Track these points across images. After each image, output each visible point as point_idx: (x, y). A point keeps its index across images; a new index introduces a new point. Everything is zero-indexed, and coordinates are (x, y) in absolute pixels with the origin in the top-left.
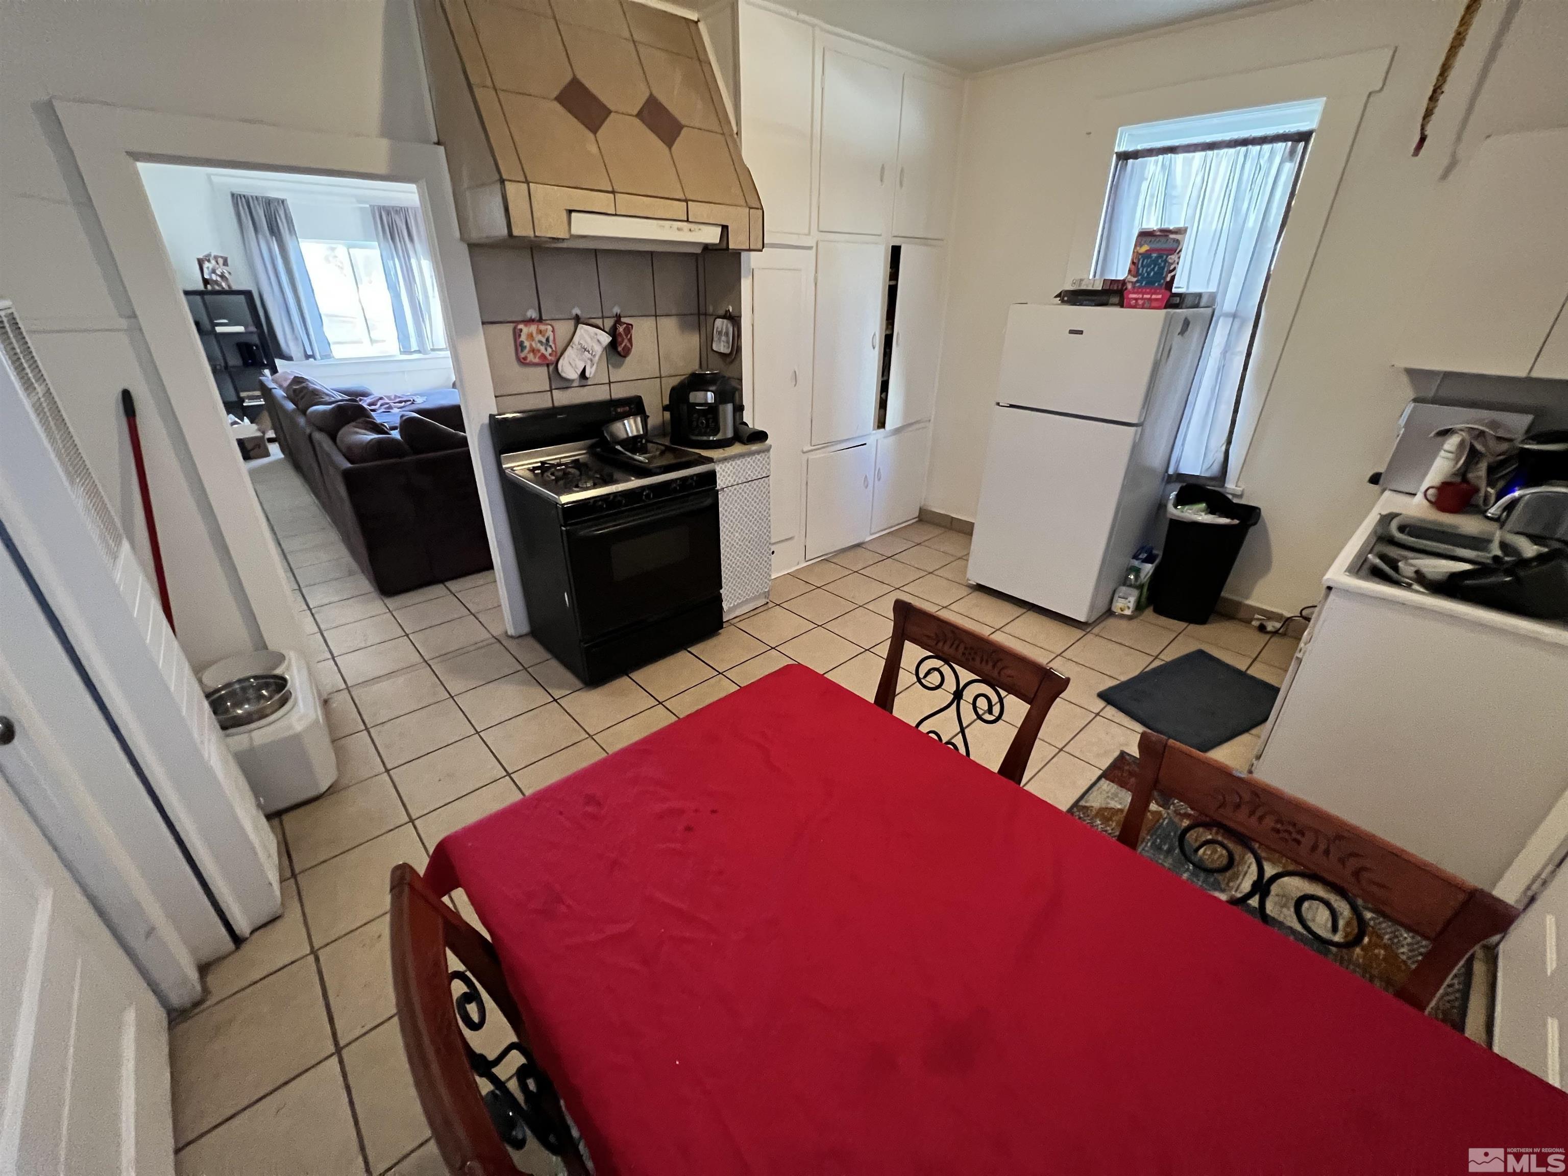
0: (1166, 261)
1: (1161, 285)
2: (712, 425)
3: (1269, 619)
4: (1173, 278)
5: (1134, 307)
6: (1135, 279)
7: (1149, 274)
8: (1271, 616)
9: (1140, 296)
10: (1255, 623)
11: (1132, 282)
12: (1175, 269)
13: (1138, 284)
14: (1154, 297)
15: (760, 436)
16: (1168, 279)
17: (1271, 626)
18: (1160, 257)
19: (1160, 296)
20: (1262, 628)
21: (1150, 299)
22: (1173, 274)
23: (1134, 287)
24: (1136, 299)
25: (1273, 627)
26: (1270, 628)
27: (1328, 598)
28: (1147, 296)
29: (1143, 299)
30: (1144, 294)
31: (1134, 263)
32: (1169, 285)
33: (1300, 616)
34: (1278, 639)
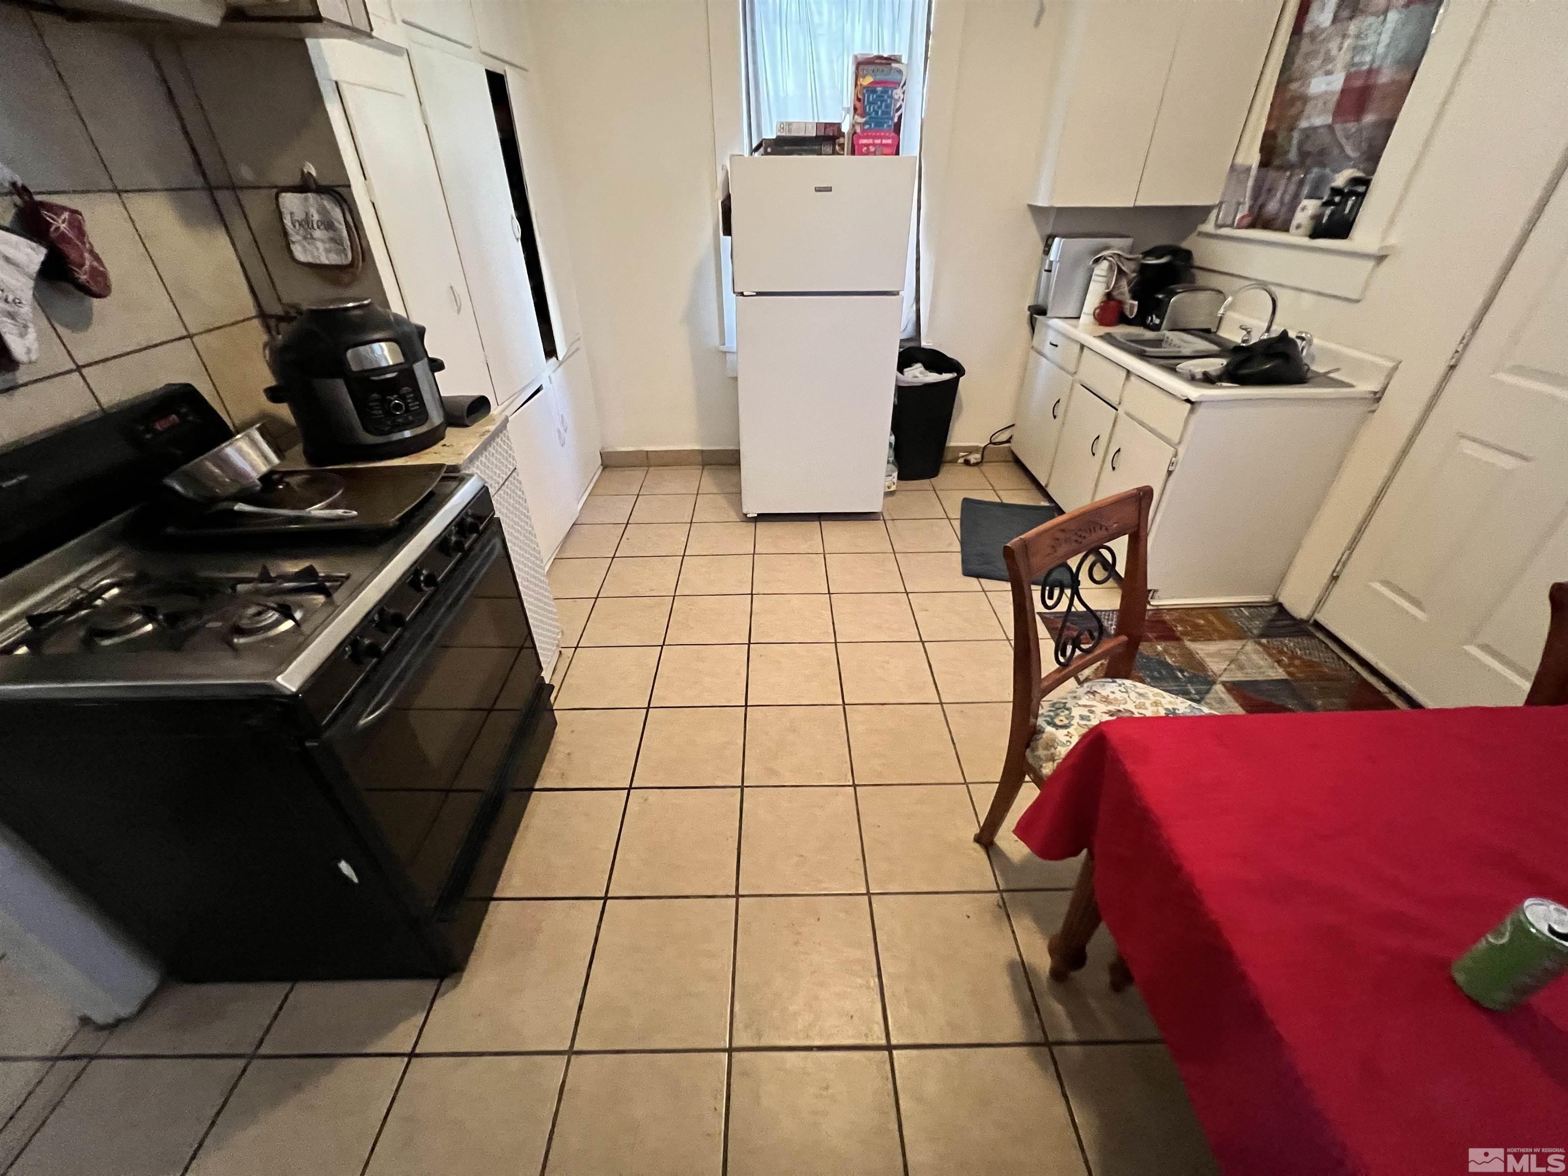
0: (891, 97)
1: (889, 126)
2: (414, 406)
3: (970, 453)
4: (900, 117)
5: (868, 153)
6: (862, 120)
7: (877, 113)
8: (971, 450)
9: (871, 141)
10: (961, 461)
11: (859, 124)
12: (900, 107)
13: (867, 127)
14: (884, 141)
15: (480, 406)
16: (896, 120)
17: (974, 458)
18: (885, 92)
19: (889, 141)
20: (967, 463)
21: (881, 145)
22: (899, 113)
23: (863, 131)
24: (867, 145)
25: (976, 459)
26: (973, 461)
27: (1192, 411)
28: (878, 141)
29: (874, 145)
30: (874, 138)
31: (859, 100)
32: (897, 128)
33: (991, 443)
34: (985, 467)
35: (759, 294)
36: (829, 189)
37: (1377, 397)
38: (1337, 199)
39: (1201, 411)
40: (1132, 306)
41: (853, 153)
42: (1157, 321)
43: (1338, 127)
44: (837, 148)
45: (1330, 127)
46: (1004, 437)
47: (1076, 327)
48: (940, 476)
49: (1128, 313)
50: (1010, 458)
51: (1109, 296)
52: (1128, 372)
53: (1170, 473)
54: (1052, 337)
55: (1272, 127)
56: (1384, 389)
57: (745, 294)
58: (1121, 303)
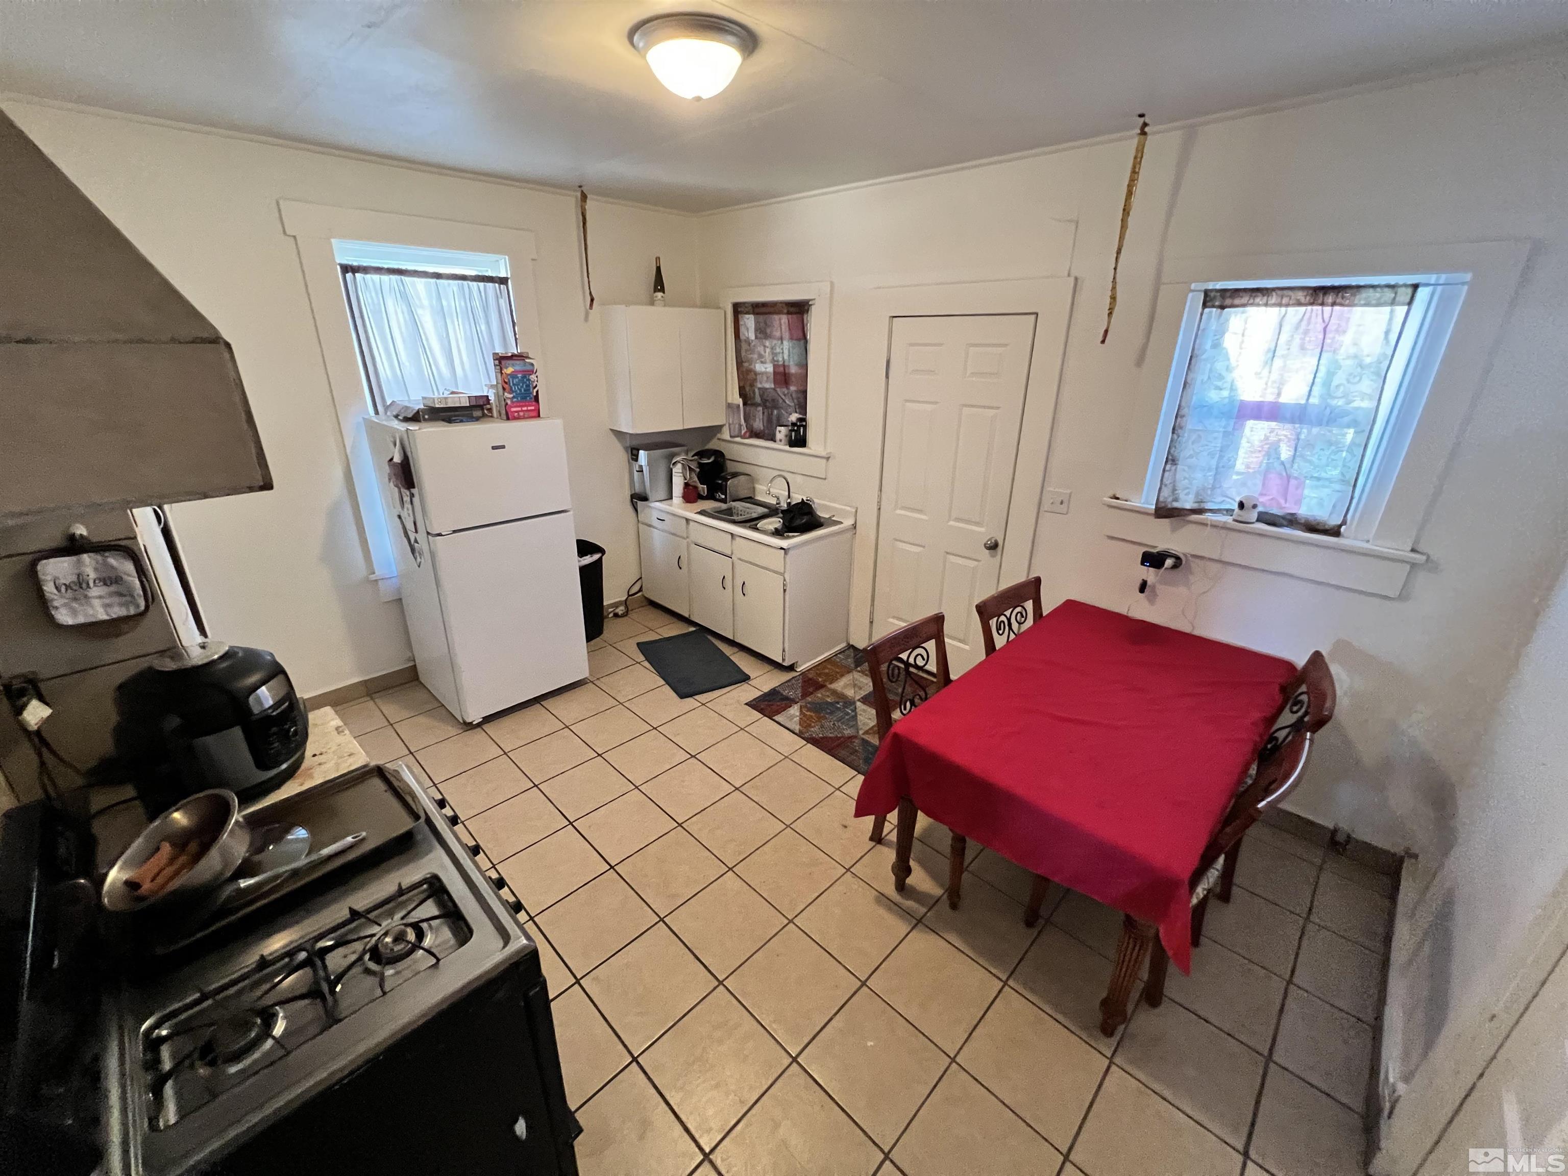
0: (529, 380)
1: (531, 398)
3: (617, 607)
4: (537, 392)
5: (518, 418)
6: (511, 396)
7: (520, 390)
8: (618, 605)
9: (519, 409)
10: (611, 615)
11: (509, 398)
12: (536, 386)
13: (515, 400)
14: (529, 408)
16: (535, 394)
17: (620, 610)
18: (524, 377)
19: (533, 408)
20: (615, 615)
21: (527, 411)
22: (535, 390)
23: (512, 402)
24: (518, 412)
25: (622, 611)
26: (620, 613)
27: (786, 553)
28: (525, 409)
29: (522, 411)
30: (522, 406)
31: (506, 383)
32: (536, 398)
33: (629, 596)
34: (633, 615)
35: (455, 532)
36: (503, 447)
37: (854, 526)
38: (796, 428)
39: (791, 553)
40: (703, 488)
41: (508, 419)
42: (723, 497)
43: (778, 390)
44: (486, 411)
45: (774, 389)
46: (636, 588)
47: (671, 505)
48: (604, 632)
49: (702, 493)
50: (645, 603)
51: (687, 485)
52: (732, 534)
53: (785, 590)
54: (655, 515)
55: (741, 385)
56: (856, 523)
57: (443, 534)
58: (696, 488)
